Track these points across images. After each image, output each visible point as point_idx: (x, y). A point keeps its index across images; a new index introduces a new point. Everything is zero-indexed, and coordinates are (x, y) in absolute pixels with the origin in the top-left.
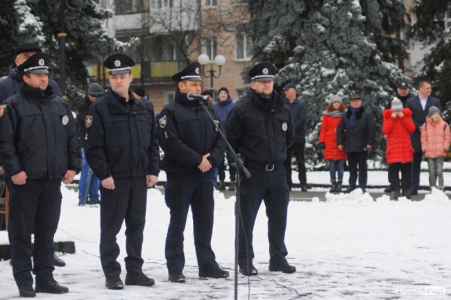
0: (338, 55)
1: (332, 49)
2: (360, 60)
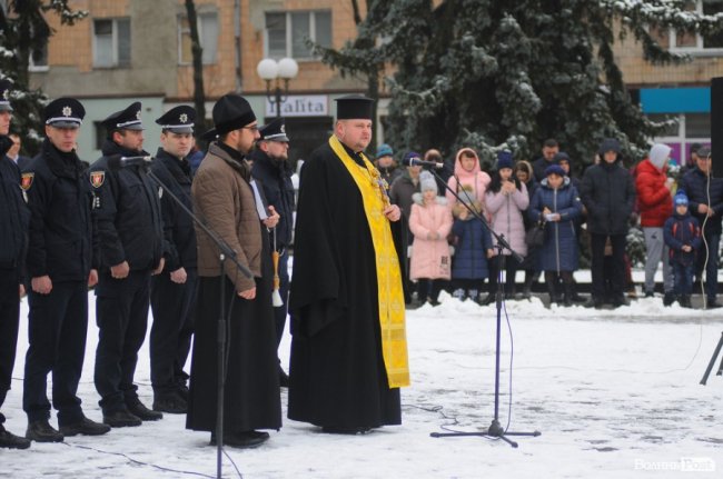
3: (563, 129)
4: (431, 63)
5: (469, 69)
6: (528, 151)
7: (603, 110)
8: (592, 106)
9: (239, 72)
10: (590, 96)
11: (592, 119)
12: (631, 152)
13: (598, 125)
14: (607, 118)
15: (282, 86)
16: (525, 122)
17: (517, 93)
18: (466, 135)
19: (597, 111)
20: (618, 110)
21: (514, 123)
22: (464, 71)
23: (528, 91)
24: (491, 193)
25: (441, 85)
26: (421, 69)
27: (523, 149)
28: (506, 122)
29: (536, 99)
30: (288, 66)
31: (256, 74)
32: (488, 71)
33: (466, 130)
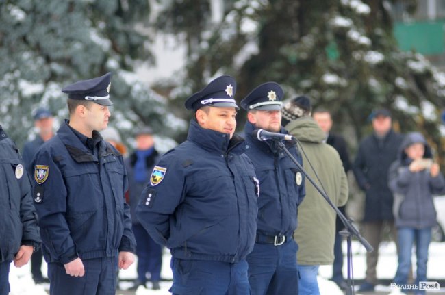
0: (48, 60)
1: (38, 49)
2: (85, 68)
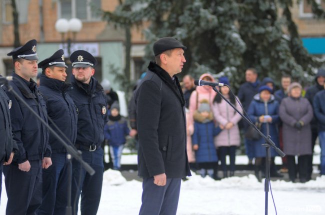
3: (259, 63)
4: (173, 20)
5: (198, 24)
6: (237, 78)
7: (286, 51)
8: (278, 48)
9: (42, 29)
10: (277, 42)
11: (279, 57)
12: (305, 78)
13: (283, 61)
14: (288, 56)
15: (72, 37)
16: (235, 59)
17: (230, 40)
18: (196, 67)
19: (281, 51)
20: (295, 50)
21: (228, 60)
22: (196, 26)
23: (237, 39)
24: (216, 104)
25: (181, 35)
26: (166, 24)
27: (234, 76)
28: (222, 58)
29: (242, 44)
30: (75, 24)
31: (54, 29)
32: (211, 26)
33: (197, 64)
